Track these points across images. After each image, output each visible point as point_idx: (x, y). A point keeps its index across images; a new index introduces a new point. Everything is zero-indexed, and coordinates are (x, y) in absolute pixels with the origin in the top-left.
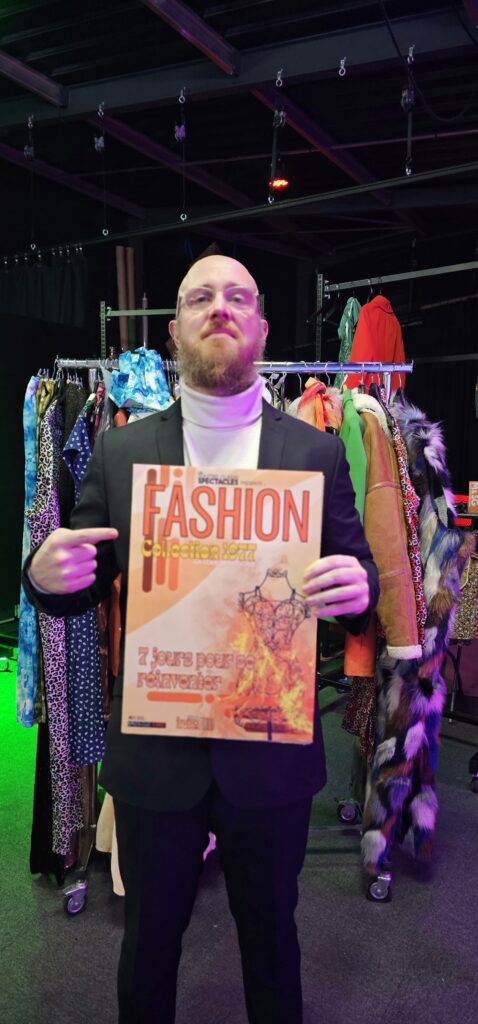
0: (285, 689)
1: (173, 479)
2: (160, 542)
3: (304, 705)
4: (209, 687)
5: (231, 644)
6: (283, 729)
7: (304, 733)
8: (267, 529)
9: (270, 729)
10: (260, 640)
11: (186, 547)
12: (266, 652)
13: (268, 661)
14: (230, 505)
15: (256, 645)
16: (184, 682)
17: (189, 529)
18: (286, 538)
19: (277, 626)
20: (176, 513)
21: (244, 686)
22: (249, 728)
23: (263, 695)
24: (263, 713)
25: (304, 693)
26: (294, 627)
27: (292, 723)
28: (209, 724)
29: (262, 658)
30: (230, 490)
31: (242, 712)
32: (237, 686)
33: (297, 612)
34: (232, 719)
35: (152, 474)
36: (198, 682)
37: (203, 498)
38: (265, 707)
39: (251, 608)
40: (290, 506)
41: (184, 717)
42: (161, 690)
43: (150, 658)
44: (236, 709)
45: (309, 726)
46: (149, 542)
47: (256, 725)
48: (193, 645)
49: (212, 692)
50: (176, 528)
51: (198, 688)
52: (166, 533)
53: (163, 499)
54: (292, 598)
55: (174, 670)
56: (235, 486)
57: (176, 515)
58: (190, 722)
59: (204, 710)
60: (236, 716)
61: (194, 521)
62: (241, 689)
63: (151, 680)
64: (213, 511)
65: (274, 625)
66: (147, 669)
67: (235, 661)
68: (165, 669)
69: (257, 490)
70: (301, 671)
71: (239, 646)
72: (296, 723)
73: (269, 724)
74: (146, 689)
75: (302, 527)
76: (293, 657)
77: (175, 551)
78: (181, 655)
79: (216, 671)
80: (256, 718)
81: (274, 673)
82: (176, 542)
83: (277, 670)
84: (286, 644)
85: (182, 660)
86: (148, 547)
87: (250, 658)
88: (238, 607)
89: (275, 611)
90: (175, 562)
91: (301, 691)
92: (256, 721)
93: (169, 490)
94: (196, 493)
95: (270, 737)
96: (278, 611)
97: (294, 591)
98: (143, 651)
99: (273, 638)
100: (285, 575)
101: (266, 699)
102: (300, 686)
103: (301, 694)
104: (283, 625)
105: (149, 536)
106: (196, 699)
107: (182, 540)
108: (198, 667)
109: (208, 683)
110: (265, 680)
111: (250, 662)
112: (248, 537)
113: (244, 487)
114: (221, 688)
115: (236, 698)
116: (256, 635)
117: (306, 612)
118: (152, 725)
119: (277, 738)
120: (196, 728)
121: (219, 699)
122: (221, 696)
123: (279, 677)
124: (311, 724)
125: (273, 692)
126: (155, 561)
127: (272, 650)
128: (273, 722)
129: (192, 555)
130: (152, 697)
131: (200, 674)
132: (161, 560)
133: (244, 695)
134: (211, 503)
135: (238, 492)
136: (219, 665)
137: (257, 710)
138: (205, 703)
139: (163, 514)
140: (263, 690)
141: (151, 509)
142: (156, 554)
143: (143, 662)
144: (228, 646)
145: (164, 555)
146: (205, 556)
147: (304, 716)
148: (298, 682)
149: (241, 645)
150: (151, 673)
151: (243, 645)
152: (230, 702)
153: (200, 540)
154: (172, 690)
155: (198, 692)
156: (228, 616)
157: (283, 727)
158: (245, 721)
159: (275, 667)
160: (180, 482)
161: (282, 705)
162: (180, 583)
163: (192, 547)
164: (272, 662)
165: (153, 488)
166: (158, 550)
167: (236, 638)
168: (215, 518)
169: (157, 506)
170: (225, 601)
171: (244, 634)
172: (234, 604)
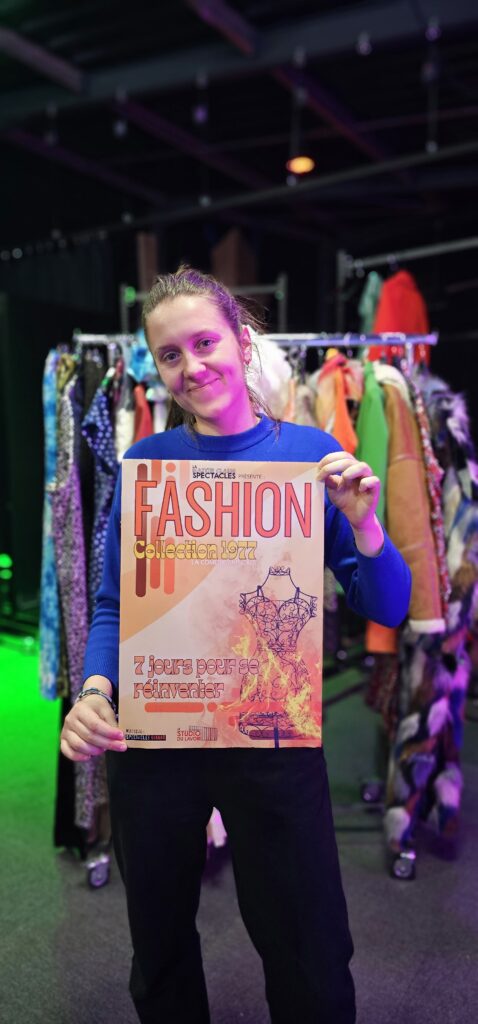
0: (291, 693)
1: (165, 474)
2: (153, 543)
3: (311, 709)
4: (210, 694)
5: (233, 648)
6: (290, 735)
7: (313, 738)
8: (268, 525)
9: (276, 735)
10: (264, 642)
11: (182, 547)
12: (271, 655)
13: (273, 664)
14: (227, 501)
15: (259, 648)
16: (183, 690)
17: (184, 527)
18: (288, 534)
19: (280, 627)
20: (170, 511)
21: (248, 691)
22: (254, 736)
23: (268, 700)
24: (269, 719)
25: (311, 696)
26: (299, 627)
27: (299, 729)
28: (212, 733)
29: (267, 661)
30: (227, 484)
31: (247, 720)
32: (241, 692)
33: (302, 612)
34: (236, 726)
35: (142, 469)
36: (199, 690)
37: (199, 494)
38: (270, 713)
39: (254, 609)
40: (292, 499)
41: (185, 728)
42: (159, 700)
43: (146, 667)
44: (240, 717)
45: (317, 731)
46: (142, 543)
47: (262, 732)
48: (194, 652)
49: (213, 700)
50: (170, 525)
51: (199, 696)
52: (160, 531)
53: (155, 496)
54: (297, 597)
55: (172, 679)
56: (233, 480)
57: (170, 513)
58: (193, 732)
59: (207, 719)
60: (240, 724)
61: (189, 518)
62: (245, 695)
63: (148, 691)
64: (210, 508)
65: (278, 626)
66: (143, 679)
67: (238, 666)
68: (163, 678)
69: (255, 484)
70: (306, 672)
71: (242, 650)
72: (304, 728)
73: (276, 730)
74: (143, 700)
75: (305, 521)
76: (299, 660)
77: (170, 551)
78: (180, 663)
79: (218, 678)
80: (262, 725)
81: (279, 677)
82: (170, 541)
83: (282, 674)
84: (290, 645)
85: (181, 668)
86: (140, 549)
87: (255, 663)
88: (239, 609)
89: (279, 612)
90: (170, 564)
91: (307, 694)
92: (261, 728)
93: (161, 487)
94: (190, 490)
95: (277, 744)
96: (282, 612)
97: (298, 589)
98: (139, 661)
99: (277, 640)
100: (288, 572)
101: (271, 703)
102: (307, 689)
103: (308, 698)
104: (288, 627)
105: (141, 536)
106: (198, 708)
107: (177, 540)
108: (198, 673)
109: (210, 690)
110: (270, 685)
111: (254, 667)
112: (247, 534)
113: (241, 481)
114: (224, 695)
115: (241, 704)
116: (259, 638)
117: (311, 611)
118: (151, 738)
119: (284, 744)
120: (198, 739)
121: (222, 706)
122: (224, 704)
123: (284, 681)
124: (320, 728)
125: (279, 696)
126: (148, 562)
127: (277, 653)
128: (280, 728)
129: (189, 556)
130: (150, 708)
131: (200, 681)
132: (155, 561)
133: (248, 701)
134: (207, 498)
135: (235, 486)
136: (221, 671)
137: (263, 715)
138: (207, 711)
139: (156, 512)
140: (268, 695)
141: (142, 506)
142: (150, 556)
143: (139, 672)
144: (231, 651)
145: (158, 557)
146: (201, 556)
147: (312, 720)
148: (305, 685)
149: (244, 649)
150: (148, 683)
151: (246, 649)
152: (234, 710)
153: (197, 539)
154: (171, 700)
155: (199, 700)
156: (229, 619)
157: (290, 732)
158: (250, 728)
159: (280, 670)
160: (173, 477)
161: (288, 709)
162: (176, 586)
163: (189, 547)
164: (277, 665)
165: (144, 484)
166: (152, 551)
167: (237, 641)
168: (212, 515)
169: (148, 503)
170: (225, 602)
171: (246, 637)
172: (235, 605)
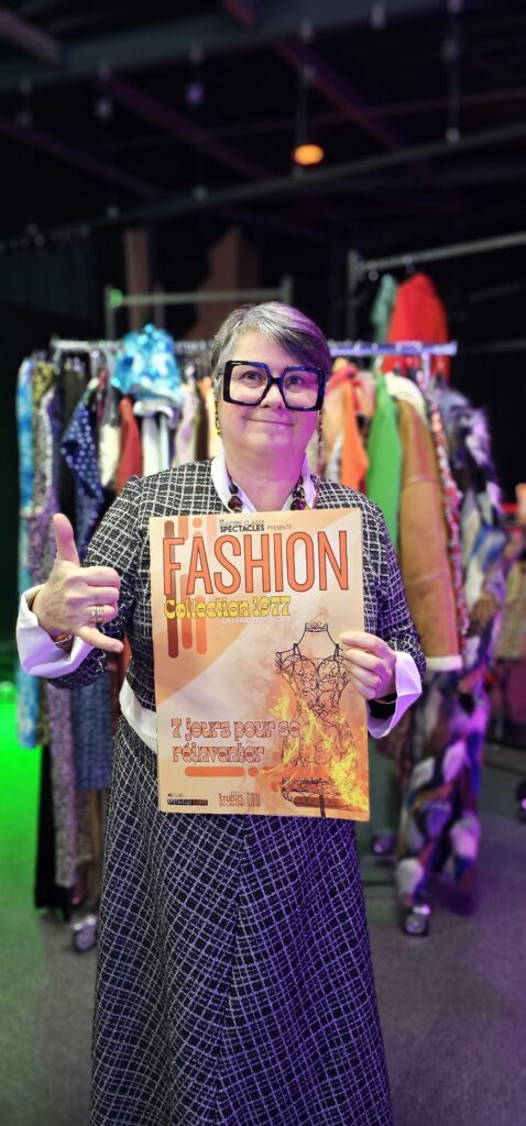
0: (336, 758)
1: (192, 530)
2: (183, 602)
4: (250, 759)
5: (271, 710)
6: (336, 804)
7: (360, 810)
8: (301, 578)
9: (322, 803)
10: (304, 703)
11: (213, 605)
12: (312, 717)
13: (315, 727)
14: (257, 554)
15: (299, 710)
17: (214, 584)
18: (323, 587)
19: (321, 687)
20: (199, 568)
21: (289, 756)
22: (299, 802)
23: (312, 765)
24: (313, 786)
25: (356, 762)
26: (340, 687)
27: (345, 798)
28: (255, 800)
29: (308, 723)
30: (256, 536)
31: (290, 785)
32: (282, 756)
34: (279, 793)
35: (169, 526)
36: (238, 754)
37: (227, 549)
38: (315, 779)
39: (291, 669)
40: (326, 550)
41: (227, 793)
42: (198, 764)
43: (183, 730)
44: (283, 782)
45: (364, 802)
46: (172, 602)
47: (307, 799)
48: (231, 714)
50: (199, 583)
51: (239, 761)
52: (189, 590)
53: (183, 554)
55: (211, 742)
56: (261, 532)
57: (199, 570)
58: (232, 799)
59: (248, 784)
60: (283, 790)
61: (219, 575)
62: (286, 760)
63: (187, 754)
64: (239, 563)
65: (317, 685)
66: (181, 743)
67: (277, 728)
68: (201, 741)
69: (286, 535)
70: (351, 735)
71: (280, 712)
72: (351, 798)
73: (321, 797)
74: (183, 764)
75: (341, 573)
76: (342, 721)
77: (201, 610)
78: (216, 726)
79: (257, 741)
80: (306, 791)
81: (322, 740)
82: (200, 600)
83: (325, 737)
84: (333, 706)
85: (219, 731)
86: (171, 608)
87: (295, 725)
88: (275, 668)
89: (318, 670)
90: (201, 622)
91: (354, 760)
92: (306, 794)
93: (189, 543)
94: (218, 549)
96: (321, 670)
98: (176, 723)
99: (317, 700)
100: (326, 628)
101: (316, 770)
102: (352, 755)
103: (354, 764)
104: (329, 686)
105: (171, 595)
106: (239, 772)
107: (208, 598)
108: (237, 737)
109: (250, 755)
110: (313, 749)
111: (294, 729)
112: (280, 589)
113: (271, 532)
114: (264, 759)
115: (282, 769)
116: (298, 698)
118: (193, 802)
120: (241, 804)
121: (263, 771)
122: (264, 768)
123: (327, 745)
124: (367, 799)
125: (323, 760)
126: (179, 622)
127: (318, 714)
128: (325, 796)
129: (220, 614)
130: (191, 772)
131: (239, 745)
132: (186, 621)
133: (290, 765)
134: (236, 553)
135: (265, 538)
136: (260, 734)
137: (306, 782)
138: (248, 776)
139: (185, 570)
140: (311, 760)
141: (171, 564)
142: (180, 615)
143: (176, 735)
144: (267, 712)
145: (189, 616)
146: (233, 613)
147: (358, 790)
148: (350, 750)
149: (283, 709)
150: (186, 746)
151: (285, 710)
152: (276, 775)
153: (228, 596)
154: (210, 764)
155: (239, 764)
156: (265, 680)
157: (336, 801)
158: (295, 795)
159: (322, 733)
160: (199, 533)
161: (333, 775)
162: (210, 646)
163: (219, 605)
164: (319, 728)
165: (172, 541)
166: (182, 611)
167: (276, 703)
168: (241, 570)
169: (177, 561)
170: (261, 662)
171: (284, 698)
172: (270, 664)
